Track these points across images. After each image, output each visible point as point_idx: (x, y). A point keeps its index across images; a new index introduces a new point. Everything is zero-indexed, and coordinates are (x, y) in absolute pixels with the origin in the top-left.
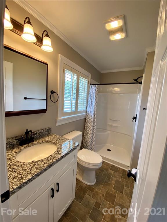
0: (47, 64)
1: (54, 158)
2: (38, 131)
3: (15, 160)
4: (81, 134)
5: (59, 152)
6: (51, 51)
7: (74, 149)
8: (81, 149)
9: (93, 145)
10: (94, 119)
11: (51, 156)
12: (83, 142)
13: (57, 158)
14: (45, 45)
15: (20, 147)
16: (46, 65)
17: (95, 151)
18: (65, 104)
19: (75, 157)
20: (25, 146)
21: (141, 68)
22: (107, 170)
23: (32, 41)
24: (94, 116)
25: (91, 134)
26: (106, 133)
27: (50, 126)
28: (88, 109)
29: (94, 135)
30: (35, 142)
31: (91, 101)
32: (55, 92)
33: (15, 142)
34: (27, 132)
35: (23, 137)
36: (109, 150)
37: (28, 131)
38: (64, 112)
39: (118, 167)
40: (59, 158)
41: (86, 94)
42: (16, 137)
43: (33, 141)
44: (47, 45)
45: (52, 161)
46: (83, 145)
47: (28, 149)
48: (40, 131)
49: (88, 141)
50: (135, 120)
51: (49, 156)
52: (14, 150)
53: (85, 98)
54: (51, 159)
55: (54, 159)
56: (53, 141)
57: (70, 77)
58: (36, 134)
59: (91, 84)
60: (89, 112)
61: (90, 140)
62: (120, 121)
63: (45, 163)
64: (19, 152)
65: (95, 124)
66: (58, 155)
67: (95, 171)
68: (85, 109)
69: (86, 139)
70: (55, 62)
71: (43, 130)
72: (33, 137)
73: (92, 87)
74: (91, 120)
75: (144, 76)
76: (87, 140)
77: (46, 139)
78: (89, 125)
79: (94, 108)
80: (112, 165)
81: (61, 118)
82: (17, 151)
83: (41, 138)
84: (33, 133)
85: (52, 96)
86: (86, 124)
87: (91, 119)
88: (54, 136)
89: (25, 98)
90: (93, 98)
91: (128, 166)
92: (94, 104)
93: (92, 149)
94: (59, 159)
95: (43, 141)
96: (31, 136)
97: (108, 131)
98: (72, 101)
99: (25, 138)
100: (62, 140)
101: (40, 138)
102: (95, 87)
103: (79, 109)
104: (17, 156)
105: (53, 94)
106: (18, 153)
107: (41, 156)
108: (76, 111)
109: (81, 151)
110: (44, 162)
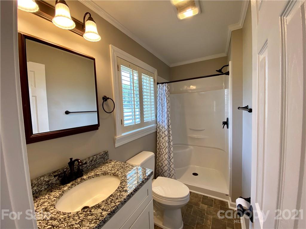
0: (94, 59)
1: (117, 198)
2: (89, 158)
3: (55, 210)
4: (153, 155)
5: (123, 188)
6: (98, 40)
7: (147, 179)
8: (155, 178)
9: (171, 169)
10: (169, 131)
11: (111, 196)
12: (157, 166)
13: (121, 198)
14: (88, 32)
15: (62, 186)
16: (93, 61)
17: (175, 179)
18: (125, 114)
19: (149, 191)
20: (69, 185)
21: (224, 55)
22: (197, 204)
23: (69, 28)
24: (169, 126)
25: (166, 153)
26: (188, 150)
27: (106, 149)
28: (157, 117)
29: (172, 155)
30: (85, 177)
31: (161, 107)
32: (108, 98)
33: (54, 180)
34: (72, 163)
35: (66, 171)
36: (195, 174)
37: (73, 160)
38: (125, 126)
39: (213, 198)
40: (125, 197)
41: (153, 98)
42: (55, 172)
43: (82, 176)
44: (91, 32)
45: (114, 204)
46: (157, 172)
47: (74, 188)
48: (91, 158)
49: (164, 165)
50: (226, 125)
51: (109, 197)
52: (53, 193)
53: (153, 103)
54: (113, 202)
55: (117, 201)
56: (113, 172)
57: (128, 75)
58: (86, 163)
59: (158, 84)
60: (161, 121)
61: (166, 162)
62: (205, 129)
63: (103, 210)
64: (61, 195)
65: (171, 138)
66: (123, 193)
67: (180, 209)
68: (154, 118)
69: (160, 162)
70: (106, 56)
71: (95, 157)
72: (82, 169)
73: (161, 87)
74: (165, 133)
75: (230, 63)
76: (162, 163)
77: (101, 170)
78: (162, 141)
79: (166, 116)
80: (204, 196)
81: (121, 135)
82: (58, 195)
83: (94, 169)
84: (81, 162)
85: (106, 104)
86: (158, 139)
87: (165, 131)
88: (113, 163)
89: (67, 113)
90: (163, 102)
91: (227, 195)
92: (166, 110)
93: (170, 175)
94: (124, 199)
95: (98, 174)
96: (79, 169)
97: (190, 147)
98: (134, 108)
99: (70, 172)
100: (125, 167)
101: (92, 170)
102: (164, 86)
103: (146, 120)
104: (58, 203)
105: (106, 100)
106: (58, 198)
107: (95, 197)
108: (143, 123)
109: (155, 180)
110: (102, 208)
